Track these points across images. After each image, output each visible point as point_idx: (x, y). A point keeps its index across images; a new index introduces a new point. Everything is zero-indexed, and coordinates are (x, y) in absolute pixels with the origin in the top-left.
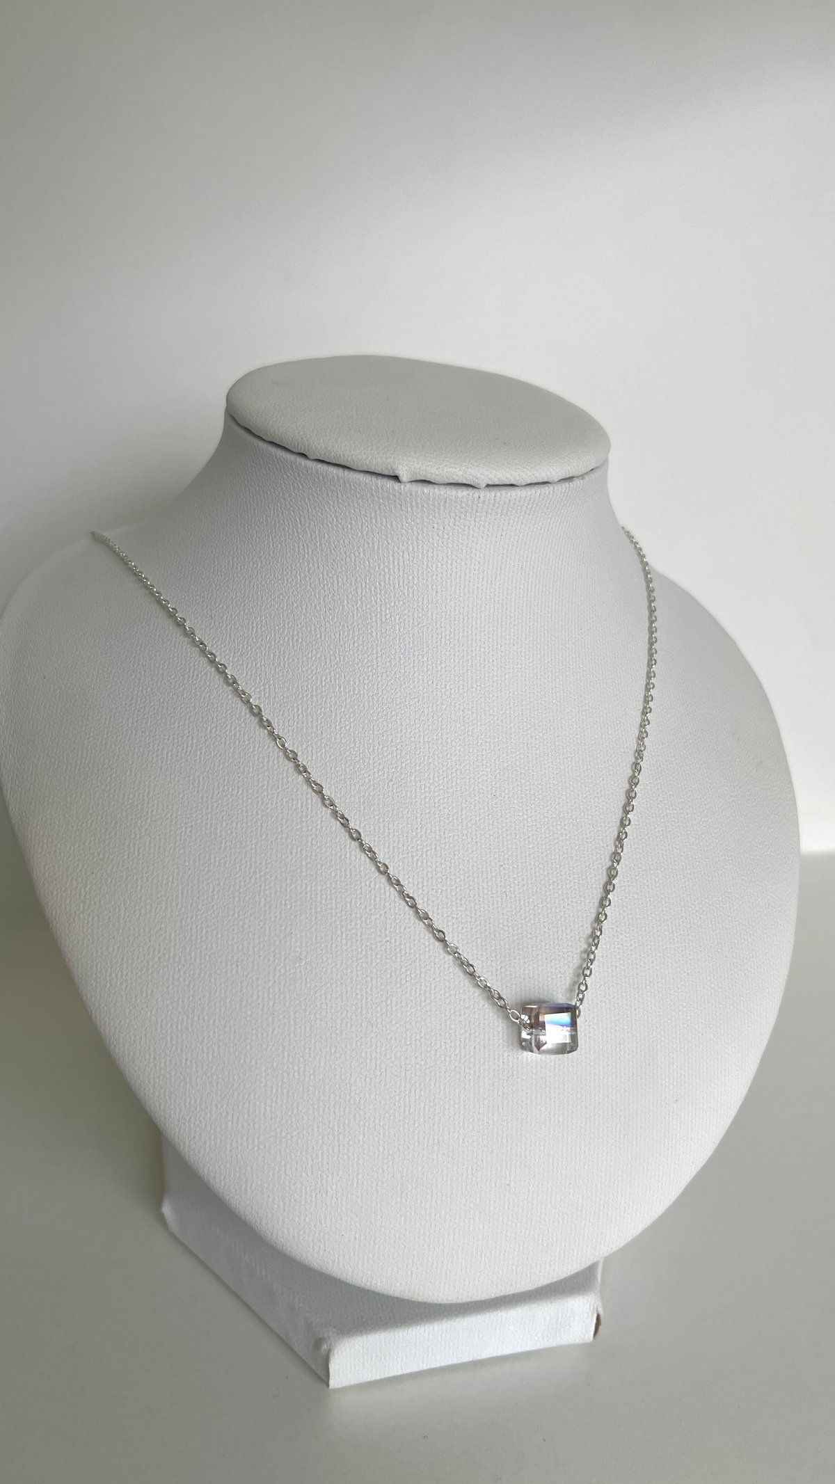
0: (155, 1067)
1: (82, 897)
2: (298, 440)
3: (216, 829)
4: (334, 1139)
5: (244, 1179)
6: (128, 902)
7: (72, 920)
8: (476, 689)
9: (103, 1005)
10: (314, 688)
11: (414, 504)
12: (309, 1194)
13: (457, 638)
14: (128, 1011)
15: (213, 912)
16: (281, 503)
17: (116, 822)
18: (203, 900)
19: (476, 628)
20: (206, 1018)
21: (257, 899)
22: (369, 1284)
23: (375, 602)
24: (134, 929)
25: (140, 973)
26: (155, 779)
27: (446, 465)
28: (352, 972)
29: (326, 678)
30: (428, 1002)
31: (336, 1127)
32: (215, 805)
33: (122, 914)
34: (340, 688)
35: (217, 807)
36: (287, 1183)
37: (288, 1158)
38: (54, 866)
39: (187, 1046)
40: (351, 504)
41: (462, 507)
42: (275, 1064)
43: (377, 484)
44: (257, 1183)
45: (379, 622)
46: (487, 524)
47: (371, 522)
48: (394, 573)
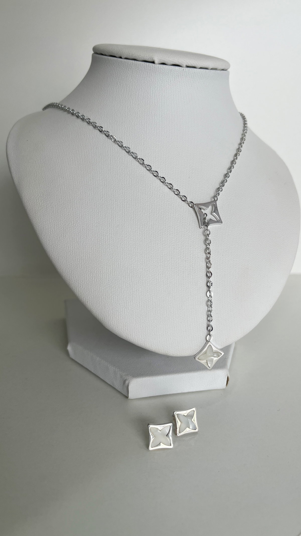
0: (66, 261)
1: (40, 205)
2: (118, 52)
3: (88, 183)
4: (131, 289)
5: (98, 302)
6: (57, 206)
7: (36, 212)
9: (48, 241)
10: (124, 138)
11: (160, 72)
12: (122, 308)
13: (175, 122)
14: (57, 243)
15: (87, 210)
16: (112, 76)
17: (53, 180)
18: (84, 206)
19: (182, 119)
20: (85, 245)
21: (103, 205)
23: (146, 108)
24: (59, 215)
25: (61, 229)
26: (66, 167)
27: (171, 57)
28: (137, 232)
30: (165, 244)
31: (132, 285)
33: (55, 210)
35: (88, 176)
36: (114, 304)
37: (114, 295)
38: (30, 195)
39: (78, 254)
40: (137, 73)
41: (177, 74)
42: (110, 262)
43: (147, 64)
44: (103, 303)
45: (147, 115)
46: (186, 81)
47: (144, 79)
48: (153, 98)
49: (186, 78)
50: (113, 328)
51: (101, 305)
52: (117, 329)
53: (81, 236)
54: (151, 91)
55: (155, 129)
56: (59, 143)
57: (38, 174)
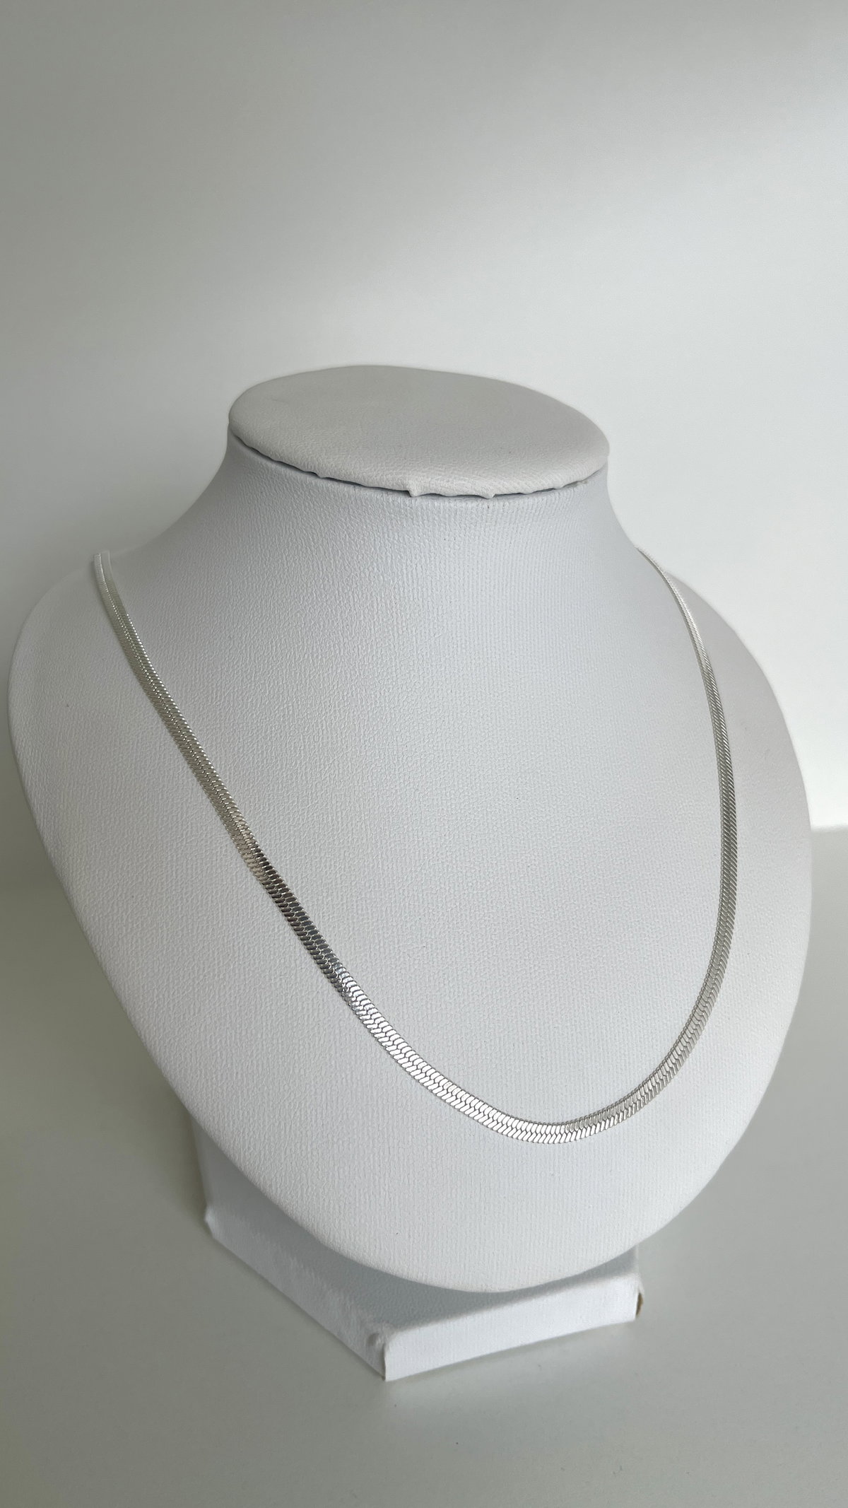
0: (207, 1082)
2: (307, 459)
4: (384, 1142)
5: (299, 1186)
6: (170, 924)
7: (115, 944)
8: (494, 696)
9: (152, 1025)
10: (337, 703)
11: (425, 517)
12: (362, 1196)
13: (472, 646)
14: (177, 1030)
16: (293, 522)
17: (152, 845)
19: (490, 635)
20: (254, 1032)
22: (424, 1278)
23: (392, 615)
24: (178, 949)
25: (186, 992)
26: (187, 800)
27: (455, 478)
29: (348, 693)
30: (466, 1003)
31: (385, 1130)
33: (165, 936)
34: (362, 702)
36: (341, 1187)
37: (341, 1163)
39: (236, 1061)
43: (389, 499)
44: (312, 1188)
45: (396, 635)
46: (496, 533)
48: (409, 586)
49: (496, 525)
55: (421, 673)
57: (109, 824)
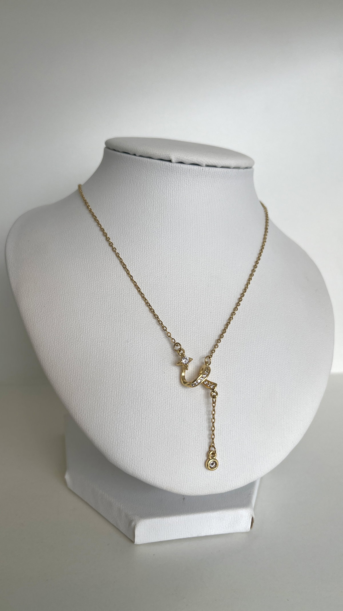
0: (66, 382)
1: (40, 315)
3: (95, 291)
4: (140, 415)
5: (101, 431)
6: (58, 318)
7: (35, 324)
8: (201, 245)
9: (46, 357)
10: (136, 241)
11: (177, 171)
12: (128, 439)
13: (193, 225)
14: (56, 359)
15: (93, 322)
16: (125, 174)
17: (55, 288)
18: (89, 317)
19: (201, 222)
20: (88, 363)
21: (111, 317)
23: (161, 209)
24: (60, 328)
25: (61, 345)
27: (190, 156)
28: (149, 348)
29: (141, 238)
31: (141, 411)
32: (95, 283)
33: (56, 322)
34: (146, 242)
36: (119, 433)
37: (120, 422)
38: (29, 305)
39: (80, 374)
40: (152, 172)
41: (196, 173)
42: (116, 383)
43: (163, 163)
44: (107, 433)
45: (162, 217)
46: (206, 181)
47: (160, 179)
48: (169, 198)
49: (206, 178)
50: (117, 463)
51: (104, 435)
52: (122, 463)
53: (85, 353)
54: (168, 192)
55: (171, 233)
56: (63, 246)
57: (39, 280)
